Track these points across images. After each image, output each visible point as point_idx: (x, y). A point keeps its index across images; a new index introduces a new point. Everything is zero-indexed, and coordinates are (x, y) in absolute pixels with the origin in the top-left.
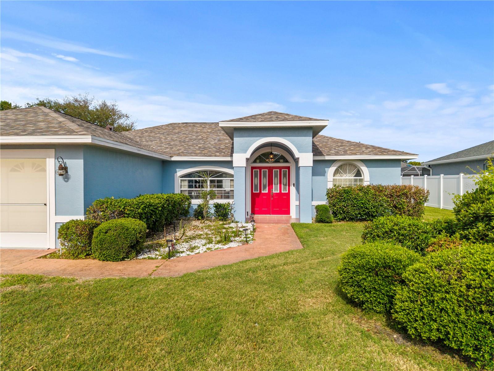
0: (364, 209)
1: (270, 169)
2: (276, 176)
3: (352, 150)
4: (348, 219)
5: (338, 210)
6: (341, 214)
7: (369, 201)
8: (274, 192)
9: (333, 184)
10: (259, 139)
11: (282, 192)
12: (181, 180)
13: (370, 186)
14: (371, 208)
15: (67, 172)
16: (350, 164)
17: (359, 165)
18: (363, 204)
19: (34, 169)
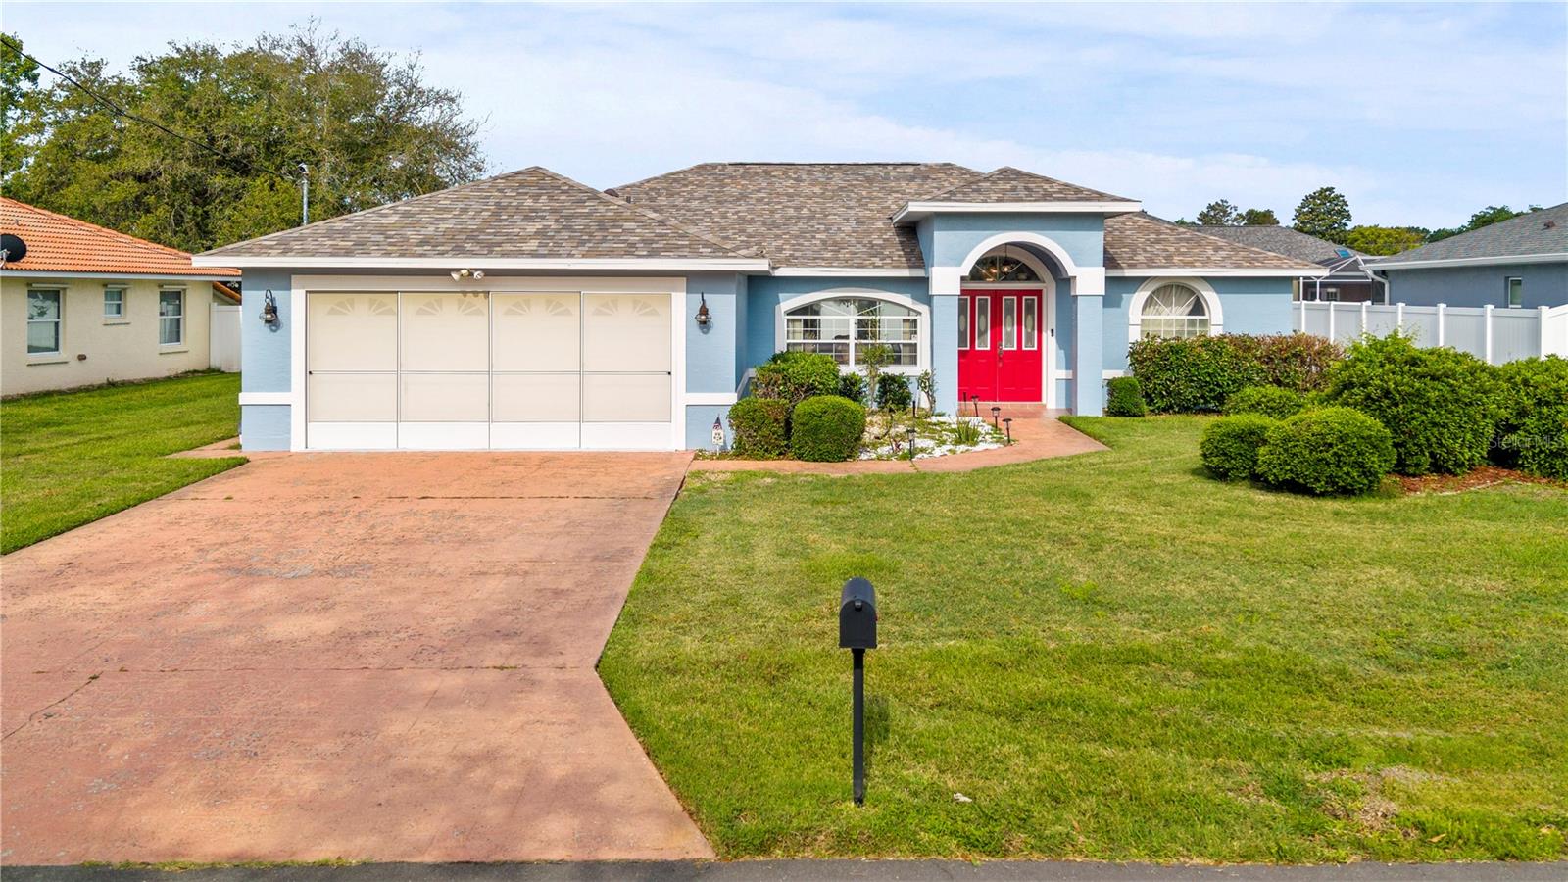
0: (1212, 386)
1: (997, 296)
2: (1010, 311)
3: (1183, 254)
4: (1177, 409)
5: (1156, 389)
6: (1164, 396)
7: (1222, 370)
8: (1004, 348)
9: (1142, 331)
10: (992, 235)
11: (1024, 348)
12: (788, 320)
13: (1224, 337)
14: (1228, 385)
15: (707, 318)
16: (1178, 286)
17: (1196, 287)
18: (1210, 375)
19: (638, 308)
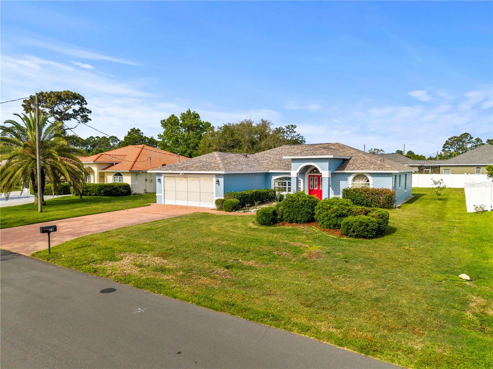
3: (364, 167)
8: (320, 189)
9: (352, 186)
10: (302, 164)
12: (275, 182)
15: (219, 182)
16: (362, 175)
17: (366, 175)
